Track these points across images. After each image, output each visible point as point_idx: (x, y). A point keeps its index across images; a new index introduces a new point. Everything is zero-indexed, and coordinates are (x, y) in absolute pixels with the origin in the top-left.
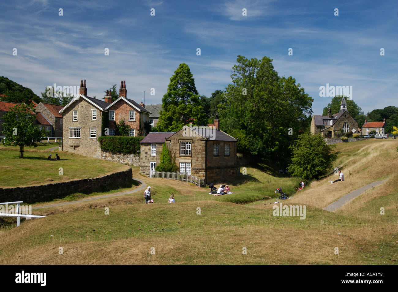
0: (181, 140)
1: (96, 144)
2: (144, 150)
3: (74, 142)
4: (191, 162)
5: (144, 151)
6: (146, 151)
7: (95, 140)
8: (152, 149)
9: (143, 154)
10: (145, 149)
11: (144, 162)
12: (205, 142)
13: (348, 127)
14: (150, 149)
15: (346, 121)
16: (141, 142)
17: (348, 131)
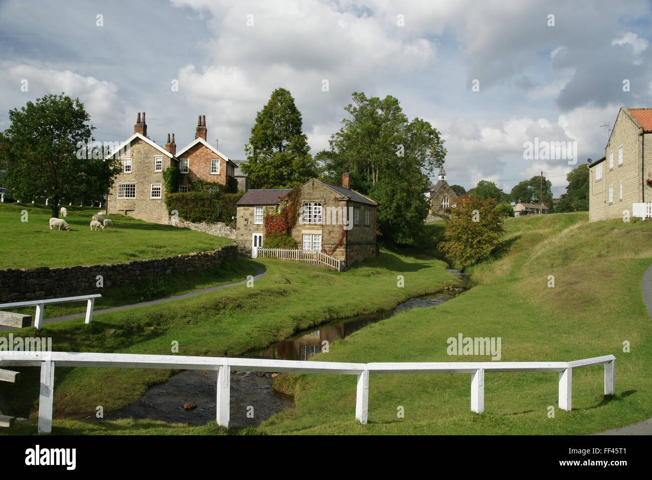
0: (305, 200)
1: (160, 207)
2: (242, 215)
3: (125, 205)
4: (321, 233)
5: (242, 217)
6: (245, 217)
7: (159, 201)
8: (255, 214)
9: (240, 222)
10: (244, 214)
11: (242, 233)
12: (345, 202)
13: (447, 201)
14: (252, 215)
15: (446, 194)
16: (237, 203)
17: (447, 206)
